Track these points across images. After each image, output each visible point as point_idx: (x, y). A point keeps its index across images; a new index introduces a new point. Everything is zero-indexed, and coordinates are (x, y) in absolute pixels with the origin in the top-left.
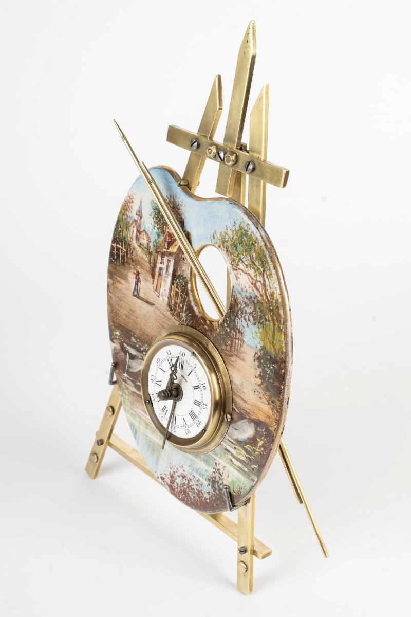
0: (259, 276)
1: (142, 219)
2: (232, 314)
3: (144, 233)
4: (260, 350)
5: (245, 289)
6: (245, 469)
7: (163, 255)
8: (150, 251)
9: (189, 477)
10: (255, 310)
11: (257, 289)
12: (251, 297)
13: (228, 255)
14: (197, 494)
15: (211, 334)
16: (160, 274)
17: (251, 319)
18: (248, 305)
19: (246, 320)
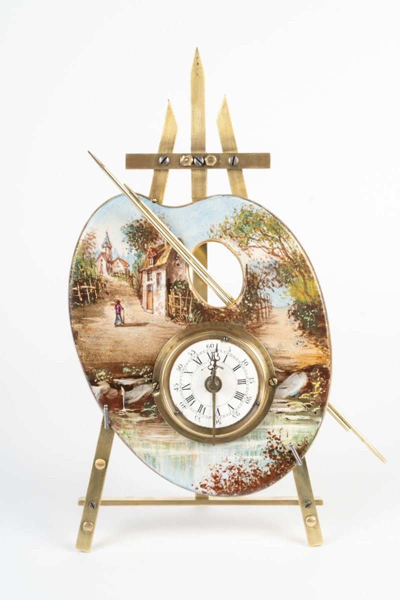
0: (276, 243)
1: (113, 250)
2: (251, 288)
3: (118, 261)
4: (294, 305)
5: (262, 261)
6: (306, 418)
7: (149, 272)
8: (131, 275)
9: (237, 464)
10: (278, 273)
11: (276, 255)
12: (271, 265)
13: (234, 240)
14: (253, 475)
15: (229, 319)
16: (149, 291)
17: (276, 283)
18: (269, 273)
19: (270, 287)
